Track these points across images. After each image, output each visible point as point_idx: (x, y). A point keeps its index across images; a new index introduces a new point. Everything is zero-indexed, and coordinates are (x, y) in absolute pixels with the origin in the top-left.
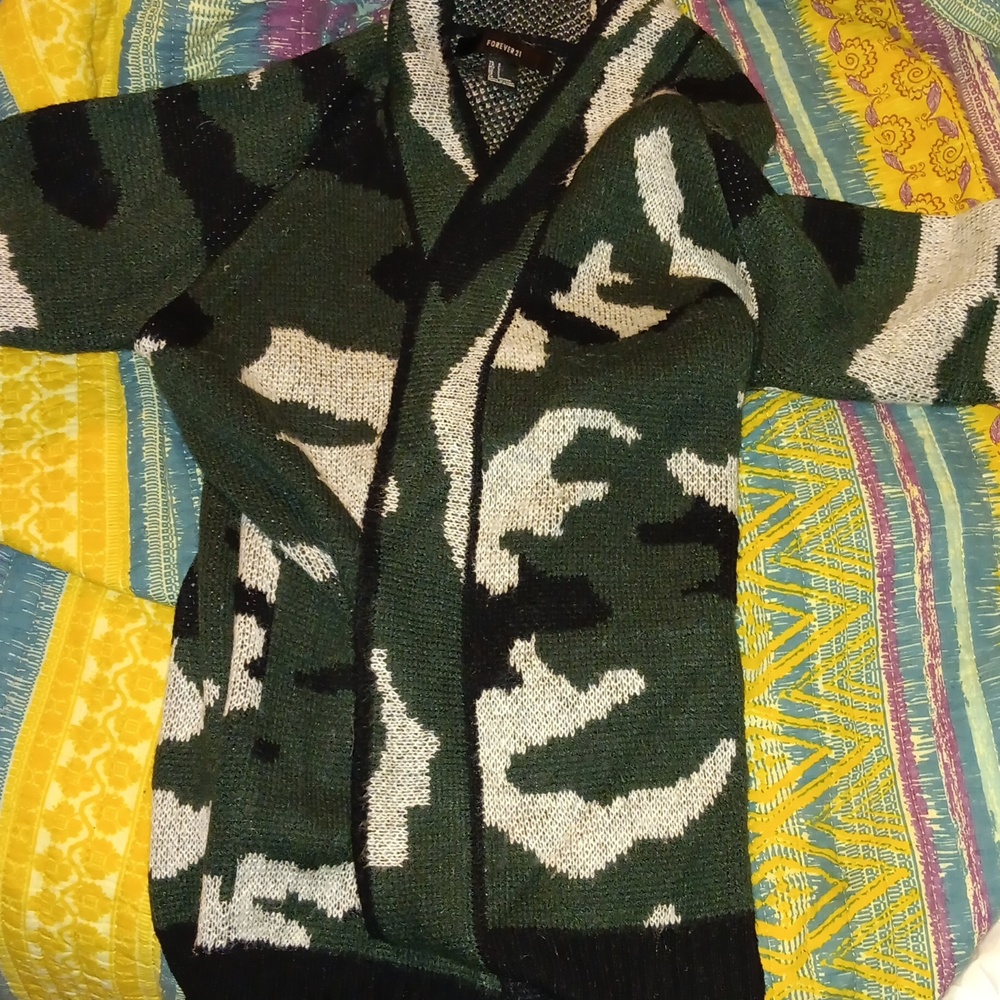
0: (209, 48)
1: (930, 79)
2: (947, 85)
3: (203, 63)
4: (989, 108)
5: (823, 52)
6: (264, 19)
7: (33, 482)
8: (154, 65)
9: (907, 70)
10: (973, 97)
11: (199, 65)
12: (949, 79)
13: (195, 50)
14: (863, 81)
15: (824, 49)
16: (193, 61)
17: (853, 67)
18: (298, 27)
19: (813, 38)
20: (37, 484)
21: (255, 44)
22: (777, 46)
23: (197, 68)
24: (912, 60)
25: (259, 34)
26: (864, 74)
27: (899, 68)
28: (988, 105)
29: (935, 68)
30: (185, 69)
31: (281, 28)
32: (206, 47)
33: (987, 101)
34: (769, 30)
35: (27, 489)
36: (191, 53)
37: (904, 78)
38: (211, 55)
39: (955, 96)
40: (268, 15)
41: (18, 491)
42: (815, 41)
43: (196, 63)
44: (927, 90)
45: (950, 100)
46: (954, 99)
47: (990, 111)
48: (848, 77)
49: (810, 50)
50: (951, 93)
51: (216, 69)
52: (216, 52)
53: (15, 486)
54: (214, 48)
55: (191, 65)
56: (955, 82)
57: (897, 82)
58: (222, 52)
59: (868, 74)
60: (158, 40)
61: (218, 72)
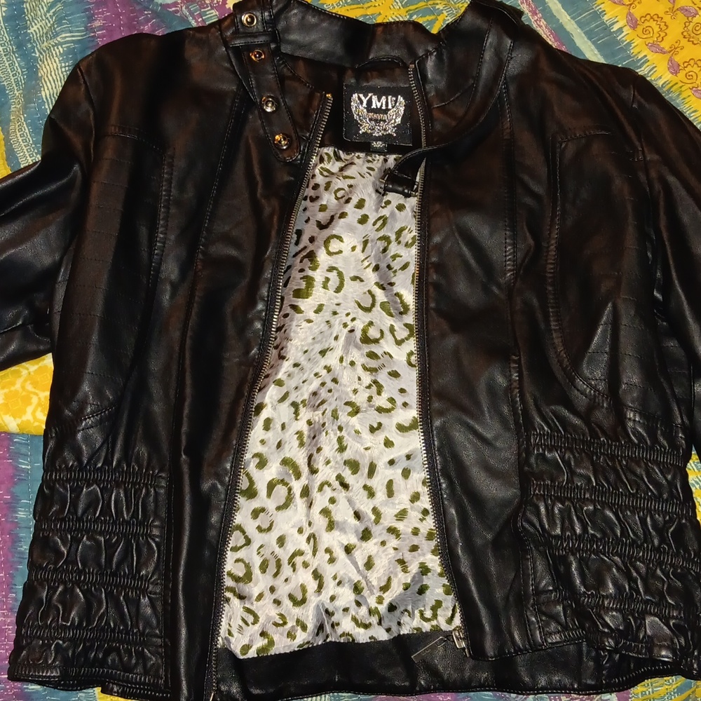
0: (42, 10)
3: (41, 24)
7: (25, 381)
8: (6, 35)
11: (38, 26)
13: (32, 14)
16: (33, 24)
20: (29, 382)
23: (38, 28)
30: (28, 31)
32: (40, 10)
35: (23, 387)
36: (30, 18)
38: (45, 16)
41: (17, 392)
43: (36, 24)
51: (53, 25)
52: (48, 11)
53: (13, 389)
54: (45, 9)
55: (32, 27)
58: (53, 10)
60: (4, 14)
61: (56, 26)
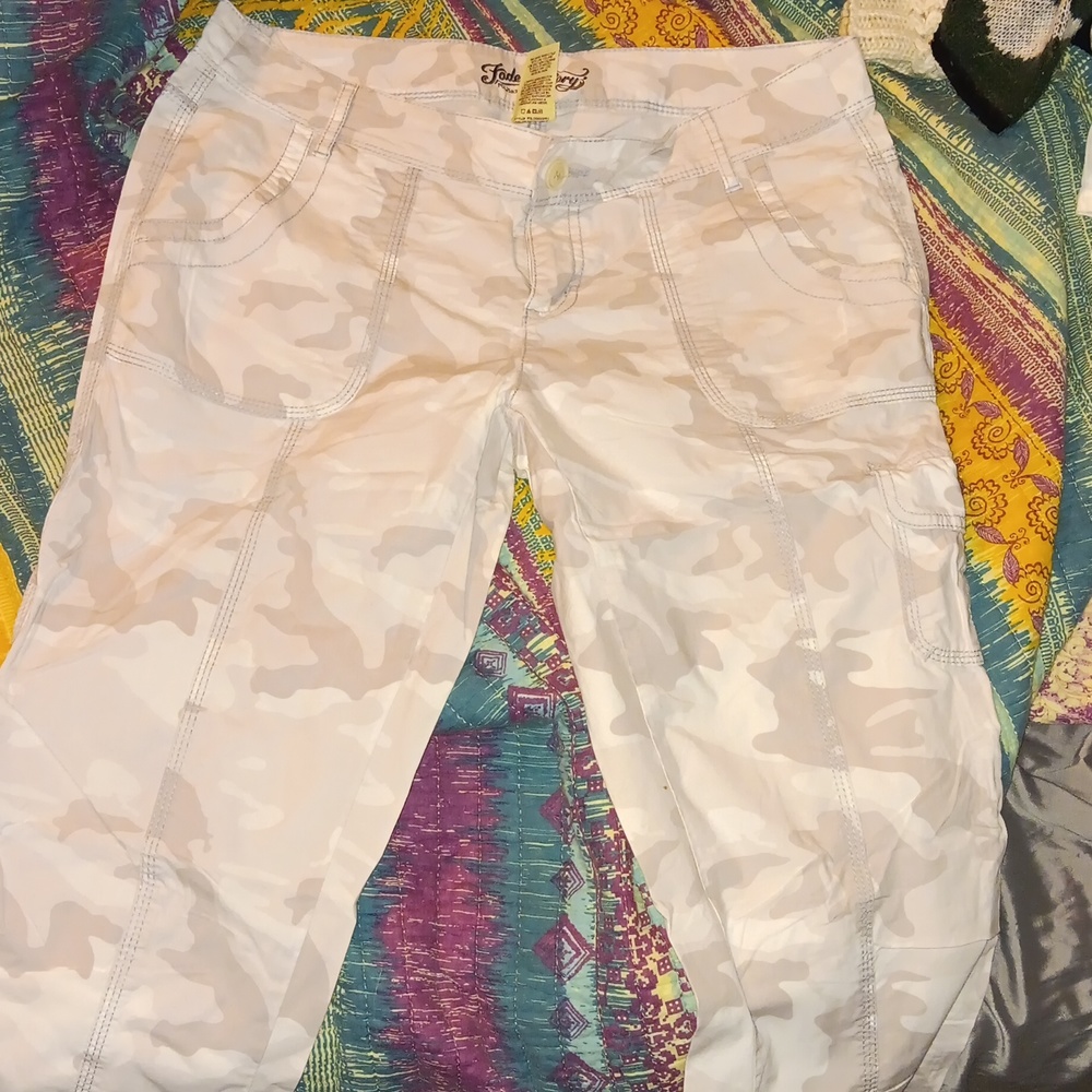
1: (693, 23)
2: (710, 24)
4: (755, 34)
5: (582, 17)
6: (19, 116)
9: (669, 18)
10: (737, 28)
12: (710, 17)
14: (628, 37)
15: (583, 14)
17: (615, 26)
18: (57, 115)
19: (569, 5)
21: (18, 144)
22: (537, 23)
24: (671, 7)
25: (19, 134)
26: (628, 30)
27: (661, 19)
28: (753, 32)
29: (693, 9)
31: (40, 121)
33: (751, 29)
34: (523, 9)
37: (669, 28)
39: (722, 33)
40: (22, 111)
42: (572, 8)
44: (693, 35)
45: (717, 39)
46: (721, 37)
47: (757, 37)
48: (614, 36)
49: (571, 17)
50: (717, 31)
56: (715, 17)
57: (663, 32)
59: (632, 29)
